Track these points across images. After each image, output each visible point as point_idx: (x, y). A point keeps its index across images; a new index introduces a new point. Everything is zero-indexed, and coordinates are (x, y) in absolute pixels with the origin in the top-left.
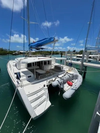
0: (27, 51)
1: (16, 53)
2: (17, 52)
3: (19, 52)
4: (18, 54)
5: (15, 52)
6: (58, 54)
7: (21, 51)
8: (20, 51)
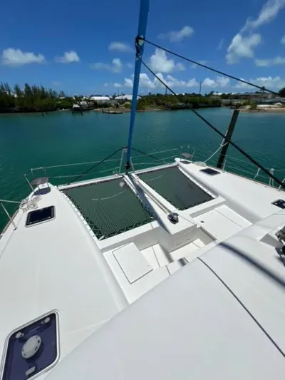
0: (114, 97)
1: (81, 103)
2: (85, 100)
3: (89, 101)
4: (88, 109)
5: (79, 99)
6: (219, 106)
7: (96, 98)
8: (92, 98)
